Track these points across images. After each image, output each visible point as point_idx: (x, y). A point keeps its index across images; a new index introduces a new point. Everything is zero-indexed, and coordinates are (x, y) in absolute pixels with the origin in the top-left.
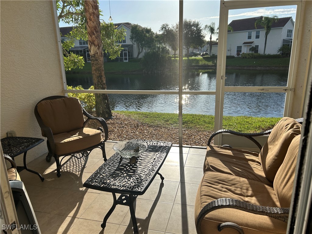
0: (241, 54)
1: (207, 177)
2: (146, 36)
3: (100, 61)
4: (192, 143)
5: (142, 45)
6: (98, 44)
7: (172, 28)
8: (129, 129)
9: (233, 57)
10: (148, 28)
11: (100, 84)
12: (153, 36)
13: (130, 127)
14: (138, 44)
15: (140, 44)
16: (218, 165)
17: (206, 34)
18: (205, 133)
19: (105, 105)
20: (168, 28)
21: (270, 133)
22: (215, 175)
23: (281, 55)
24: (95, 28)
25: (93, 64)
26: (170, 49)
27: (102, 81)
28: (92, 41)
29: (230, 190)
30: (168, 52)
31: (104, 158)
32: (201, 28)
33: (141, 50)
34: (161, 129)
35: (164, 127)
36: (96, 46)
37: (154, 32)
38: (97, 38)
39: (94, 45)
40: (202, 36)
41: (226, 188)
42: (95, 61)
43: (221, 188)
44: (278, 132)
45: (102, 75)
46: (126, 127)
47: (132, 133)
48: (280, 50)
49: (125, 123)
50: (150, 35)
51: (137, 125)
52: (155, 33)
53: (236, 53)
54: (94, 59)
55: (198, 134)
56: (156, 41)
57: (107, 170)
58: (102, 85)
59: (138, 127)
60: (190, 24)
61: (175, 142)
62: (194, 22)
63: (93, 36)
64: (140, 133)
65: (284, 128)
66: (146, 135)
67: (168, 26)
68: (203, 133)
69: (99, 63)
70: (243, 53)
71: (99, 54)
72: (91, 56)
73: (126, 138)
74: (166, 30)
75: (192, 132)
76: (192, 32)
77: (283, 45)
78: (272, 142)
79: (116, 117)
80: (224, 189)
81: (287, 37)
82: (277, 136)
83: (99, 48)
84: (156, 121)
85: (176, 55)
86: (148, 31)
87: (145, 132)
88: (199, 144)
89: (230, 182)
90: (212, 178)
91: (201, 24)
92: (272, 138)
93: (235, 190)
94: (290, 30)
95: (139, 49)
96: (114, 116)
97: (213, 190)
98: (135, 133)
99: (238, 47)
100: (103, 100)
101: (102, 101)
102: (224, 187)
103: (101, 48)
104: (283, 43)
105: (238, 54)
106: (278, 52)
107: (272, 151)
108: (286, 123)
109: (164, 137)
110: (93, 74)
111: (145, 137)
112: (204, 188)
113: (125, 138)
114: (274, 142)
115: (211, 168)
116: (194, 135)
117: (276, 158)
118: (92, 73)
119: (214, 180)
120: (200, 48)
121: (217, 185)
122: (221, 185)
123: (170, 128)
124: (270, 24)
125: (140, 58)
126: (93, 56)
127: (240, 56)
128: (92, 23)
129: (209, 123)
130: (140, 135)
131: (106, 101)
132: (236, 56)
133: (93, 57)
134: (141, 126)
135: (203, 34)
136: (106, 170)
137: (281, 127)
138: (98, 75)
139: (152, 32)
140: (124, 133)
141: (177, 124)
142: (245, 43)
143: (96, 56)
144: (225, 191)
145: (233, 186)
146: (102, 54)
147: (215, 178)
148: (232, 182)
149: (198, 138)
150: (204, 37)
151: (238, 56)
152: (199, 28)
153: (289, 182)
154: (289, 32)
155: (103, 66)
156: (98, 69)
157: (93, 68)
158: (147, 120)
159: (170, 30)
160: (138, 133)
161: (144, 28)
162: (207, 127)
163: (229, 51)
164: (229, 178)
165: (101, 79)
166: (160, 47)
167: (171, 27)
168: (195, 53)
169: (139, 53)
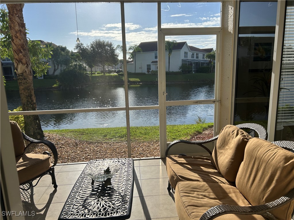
0: (151, 71)
1: (182, 187)
2: (62, 54)
3: (29, 80)
4: (137, 155)
5: (57, 62)
6: (26, 63)
7: (87, 47)
8: (67, 148)
9: (144, 74)
10: (63, 47)
11: (30, 104)
12: (68, 54)
13: (69, 146)
14: (54, 62)
15: (55, 62)
16: (185, 174)
17: (119, 53)
18: (145, 144)
19: (37, 125)
20: (83, 47)
21: (217, 139)
22: (187, 184)
23: (181, 72)
24: (23, 46)
25: (21, 83)
26: (87, 67)
27: (32, 101)
28: (18, 59)
29: (205, 196)
30: (85, 69)
31: (53, 185)
32: (115, 48)
33: (56, 68)
34: (103, 145)
35: (104, 143)
36: (25, 65)
37: (69, 50)
38: (25, 56)
39: (22, 63)
40: (116, 55)
41: (202, 195)
42: (23, 79)
43: (198, 196)
44: (225, 138)
45: (31, 95)
46: (63, 147)
47: (72, 153)
48: (180, 68)
49: (62, 143)
51: (75, 144)
52: (71, 51)
53: (147, 70)
54: (22, 78)
55: (139, 146)
56: (72, 59)
57: (78, 197)
58: (32, 104)
59: (77, 145)
60: (104, 44)
61: (121, 156)
62: (108, 42)
63: (21, 54)
64: (82, 151)
65: (231, 134)
66: (89, 154)
67: (83, 45)
68: (144, 144)
69: (27, 82)
70: (152, 71)
71: (27, 73)
72: (19, 75)
73: (68, 159)
74: (81, 49)
75: (134, 144)
76: (106, 51)
77: (183, 64)
78: (222, 147)
79: (49, 137)
80: (201, 196)
81: (185, 57)
82: (226, 141)
83: (27, 67)
84: (94, 138)
85: (93, 71)
86: (64, 49)
87: (86, 150)
88: (144, 155)
89: (202, 189)
90: (187, 188)
91: (114, 45)
92: (221, 144)
93: (210, 195)
94: (186, 52)
95: (55, 66)
96: (46, 137)
97: (193, 200)
98: (75, 152)
99: (148, 65)
100: (33, 120)
101: (33, 122)
102: (199, 194)
103: (30, 66)
104: (182, 62)
105: (148, 71)
106: (179, 70)
107: (225, 155)
108: (231, 129)
109: (108, 153)
110: (21, 94)
111: (89, 155)
112: (184, 199)
113: (66, 159)
114: (224, 147)
115: (180, 178)
116: (137, 147)
117: (233, 161)
118: (20, 92)
119: (189, 189)
120: (114, 66)
121: (193, 194)
122: (196, 193)
123: (111, 143)
124: (171, 47)
125: (56, 75)
126: (21, 74)
127: (150, 73)
128: (18, 41)
129: (145, 135)
130: (82, 153)
131: (38, 121)
132: (147, 73)
133: (21, 76)
134: (80, 144)
135: (117, 53)
136: (77, 199)
137: (228, 134)
138: (27, 94)
139: (68, 50)
140: (63, 153)
141: (116, 138)
142: (153, 62)
143: (25, 75)
144: (202, 198)
145: (206, 192)
146: (31, 73)
147: (189, 186)
148: (203, 188)
149: (141, 149)
150: (118, 56)
151: (148, 73)
152: (113, 48)
153: (255, 180)
154: (186, 53)
155: (32, 85)
156: (27, 89)
157: (21, 87)
158: (84, 138)
159: (85, 49)
160: (79, 152)
161: (59, 46)
162: (145, 138)
163: (141, 68)
164: (200, 185)
165: (31, 98)
166: (77, 64)
167: (85, 46)
168: (110, 70)
169: (55, 70)
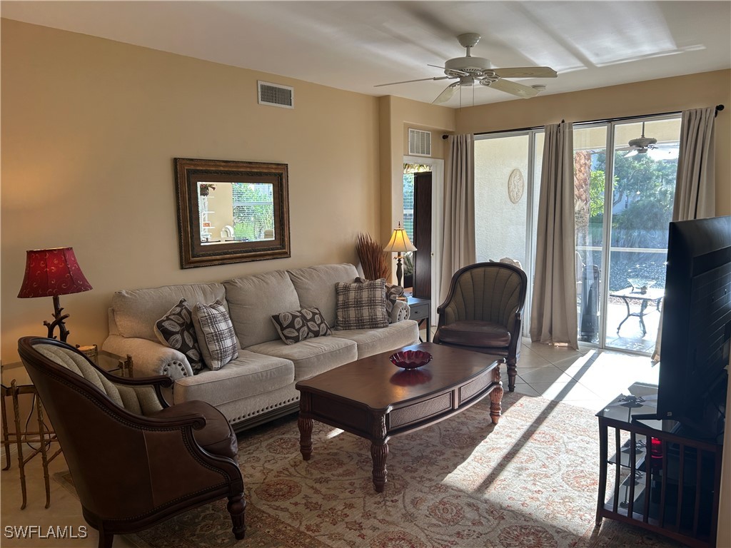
3: (585, 219)
5: (620, 185)
12: (649, 167)
28: (579, 196)
38: (585, 192)
39: (581, 200)
42: (580, 218)
50: (643, 164)
54: (579, 216)
56: (658, 177)
63: (582, 190)
69: (584, 221)
71: (585, 210)
83: (586, 204)
103: (588, 203)
126: (578, 212)
128: (581, 175)
133: (577, 214)
143: (582, 213)
146: (588, 210)
156: (582, 228)
166: (667, 191)
